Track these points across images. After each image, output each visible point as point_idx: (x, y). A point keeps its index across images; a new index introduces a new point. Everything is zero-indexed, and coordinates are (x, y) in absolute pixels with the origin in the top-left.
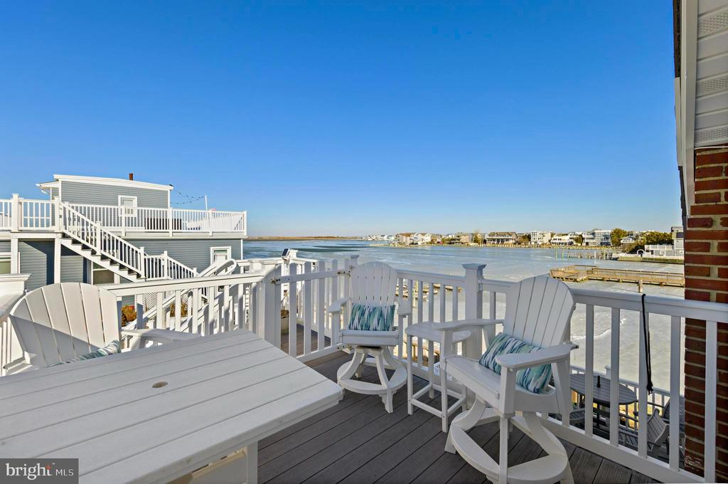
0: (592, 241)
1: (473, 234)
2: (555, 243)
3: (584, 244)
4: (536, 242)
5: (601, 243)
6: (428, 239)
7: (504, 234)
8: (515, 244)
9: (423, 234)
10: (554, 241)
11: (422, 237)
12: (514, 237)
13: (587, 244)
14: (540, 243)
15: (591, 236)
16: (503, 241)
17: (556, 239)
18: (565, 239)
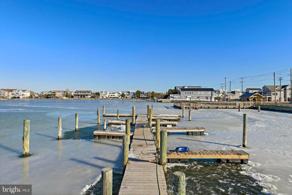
0: (128, 96)
1: (65, 92)
2: (112, 97)
3: (125, 98)
4: (102, 97)
5: (132, 97)
6: (28, 94)
7: (85, 92)
8: (91, 98)
9: (24, 91)
10: (112, 96)
11: (23, 93)
12: (90, 94)
13: (126, 97)
14: (105, 97)
15: (128, 94)
16: (84, 96)
17: (112, 95)
18: (116, 95)
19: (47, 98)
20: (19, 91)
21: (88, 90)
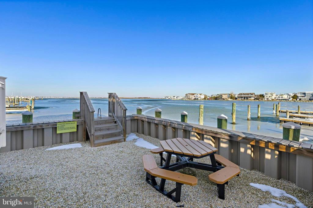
0: (303, 98)
1: (229, 94)
2: (279, 99)
3: (298, 100)
4: (267, 99)
5: (310, 99)
6: (203, 97)
7: (248, 94)
8: (254, 99)
9: (201, 94)
11: (200, 96)
12: (254, 96)
13: (300, 99)
14: (270, 99)
15: (303, 95)
16: (247, 98)
17: (280, 97)
18: (285, 97)
19: (216, 99)
20: (197, 94)
21: (251, 93)
